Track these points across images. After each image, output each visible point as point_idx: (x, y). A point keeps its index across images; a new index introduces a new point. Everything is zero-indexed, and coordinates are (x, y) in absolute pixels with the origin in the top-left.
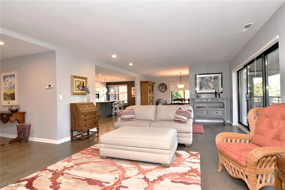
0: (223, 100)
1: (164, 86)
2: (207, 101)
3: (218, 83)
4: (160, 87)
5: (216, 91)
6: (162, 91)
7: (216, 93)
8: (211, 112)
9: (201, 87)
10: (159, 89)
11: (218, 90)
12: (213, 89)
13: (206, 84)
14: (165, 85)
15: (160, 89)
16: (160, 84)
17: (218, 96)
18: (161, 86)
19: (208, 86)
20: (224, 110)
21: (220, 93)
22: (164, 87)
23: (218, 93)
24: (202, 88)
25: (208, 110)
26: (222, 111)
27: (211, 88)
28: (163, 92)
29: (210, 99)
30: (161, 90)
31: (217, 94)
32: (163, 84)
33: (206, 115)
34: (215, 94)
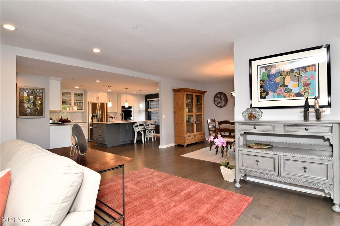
0: (327, 129)
1: (222, 96)
2: (273, 129)
3: (314, 79)
4: (216, 99)
5: (307, 102)
6: (219, 105)
7: (306, 107)
8: (285, 164)
9: (264, 91)
10: (214, 103)
11: (316, 99)
12: (299, 95)
13: (278, 83)
14: (225, 96)
15: (216, 102)
16: (217, 94)
17: (312, 116)
18: (218, 98)
19: (283, 89)
20: (330, 163)
21: (321, 106)
22: (223, 98)
23: (313, 107)
24: (267, 94)
25: (276, 157)
26: (324, 167)
27: (293, 94)
28: (221, 107)
29: (282, 125)
30: (218, 103)
31: (311, 110)
32: (221, 93)
33: (270, 171)
34: (302, 110)
